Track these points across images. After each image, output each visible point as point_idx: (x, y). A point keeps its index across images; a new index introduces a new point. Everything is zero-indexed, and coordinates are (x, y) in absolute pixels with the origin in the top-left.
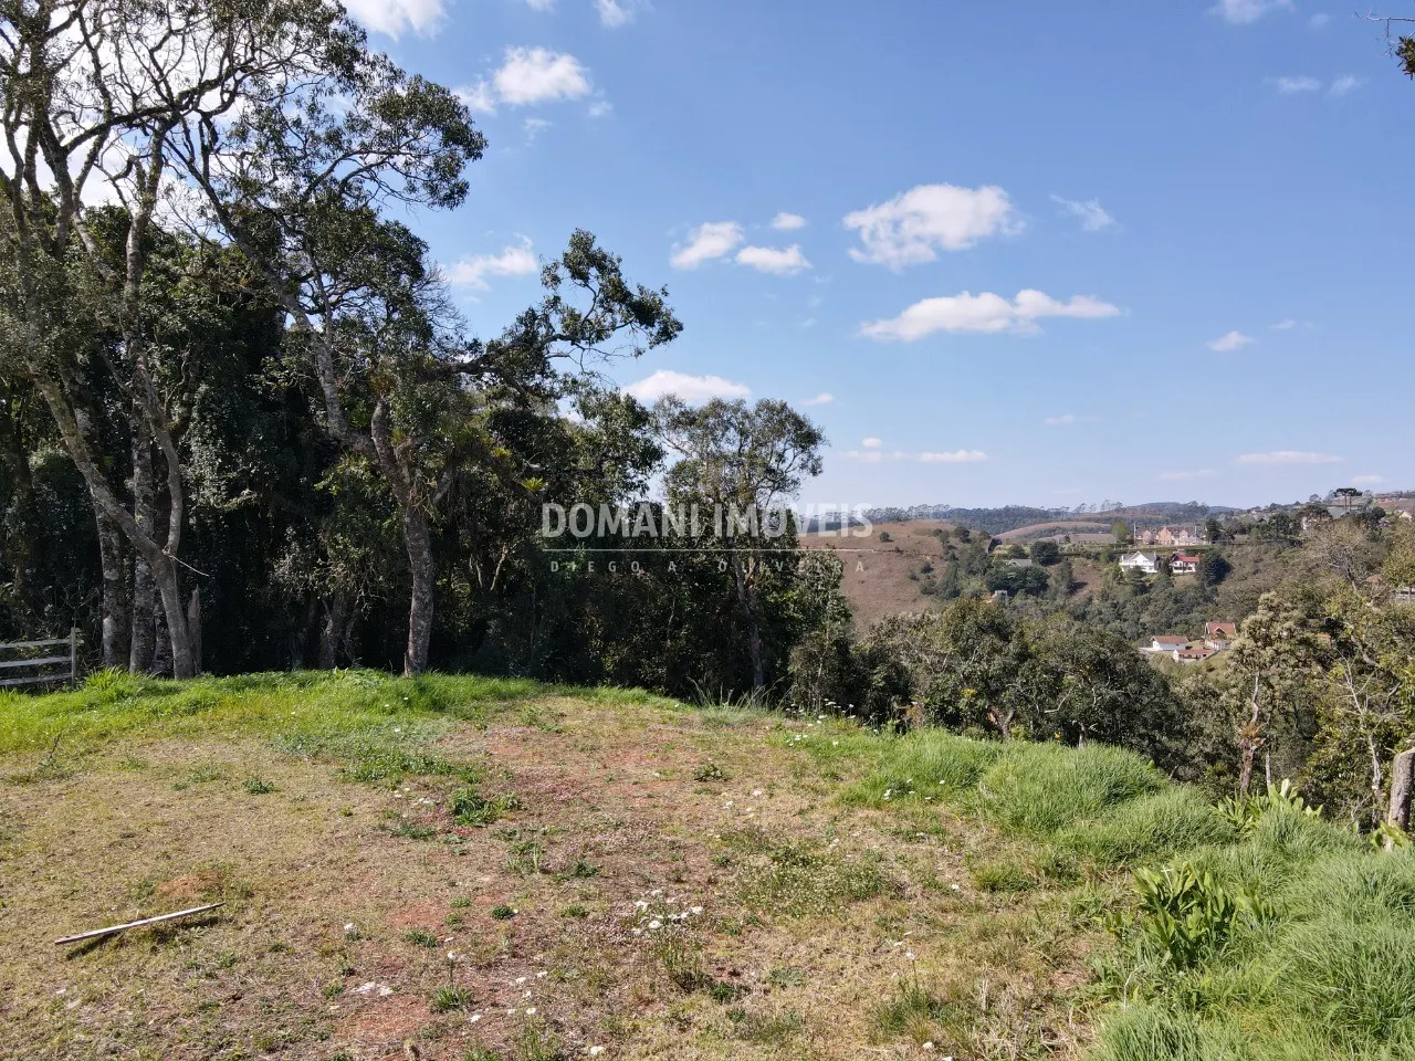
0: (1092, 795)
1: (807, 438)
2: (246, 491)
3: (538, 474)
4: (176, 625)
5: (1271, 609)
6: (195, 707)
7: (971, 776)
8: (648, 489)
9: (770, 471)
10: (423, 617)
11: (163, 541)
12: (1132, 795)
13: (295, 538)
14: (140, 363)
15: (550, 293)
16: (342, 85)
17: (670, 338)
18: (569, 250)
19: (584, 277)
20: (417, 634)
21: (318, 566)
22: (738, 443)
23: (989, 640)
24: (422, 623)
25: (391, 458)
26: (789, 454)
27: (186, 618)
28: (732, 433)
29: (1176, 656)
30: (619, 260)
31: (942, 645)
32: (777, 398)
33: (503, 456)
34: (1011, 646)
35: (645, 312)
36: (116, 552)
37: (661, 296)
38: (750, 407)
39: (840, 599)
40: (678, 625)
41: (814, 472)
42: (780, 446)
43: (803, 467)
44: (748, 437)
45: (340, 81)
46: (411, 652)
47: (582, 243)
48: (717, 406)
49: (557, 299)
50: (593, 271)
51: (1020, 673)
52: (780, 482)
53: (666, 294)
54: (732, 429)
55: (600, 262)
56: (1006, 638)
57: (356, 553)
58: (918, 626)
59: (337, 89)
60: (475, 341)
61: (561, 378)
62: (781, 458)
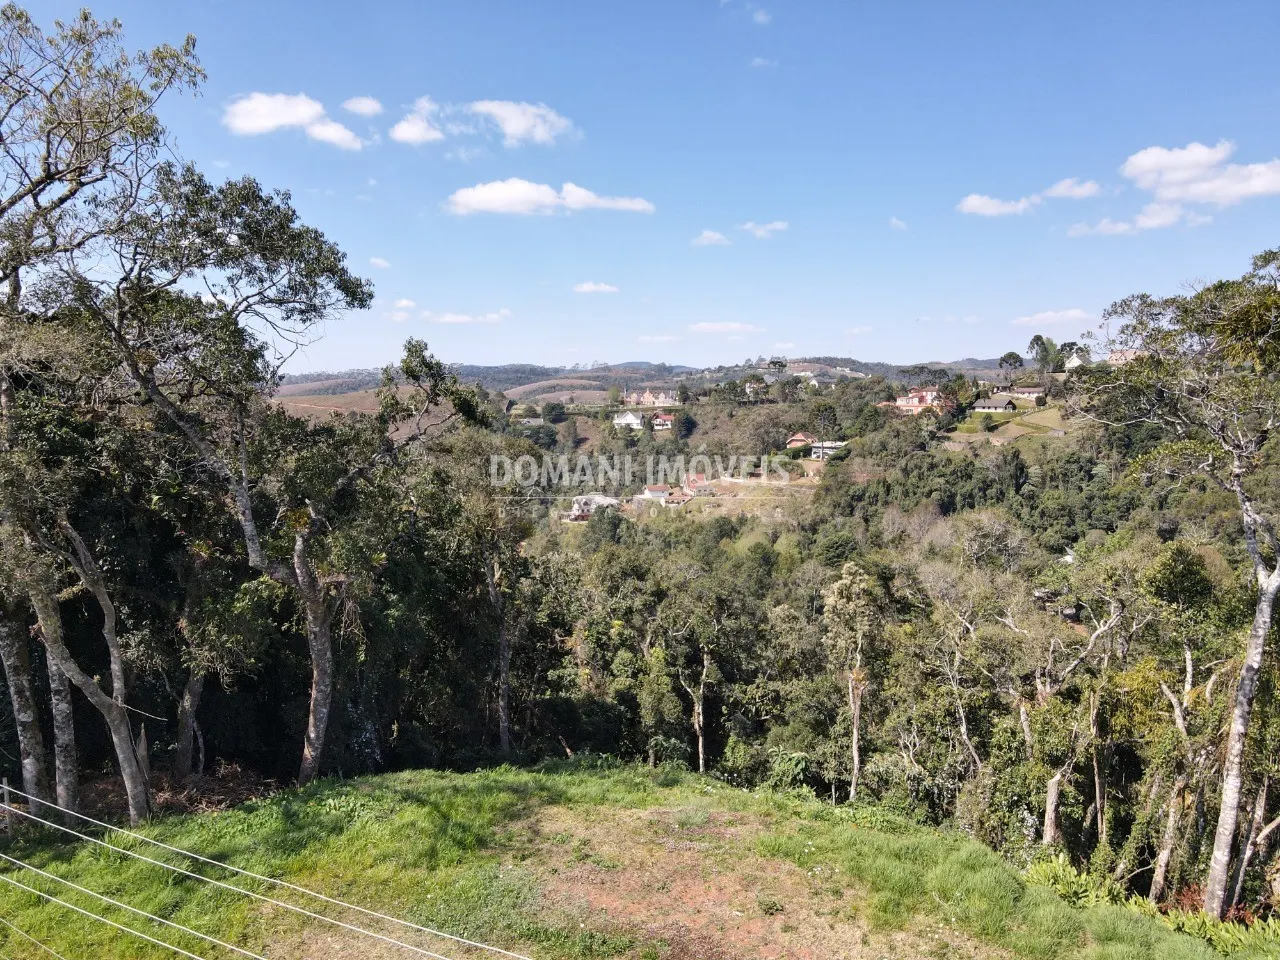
4: (128, 765)
10: (324, 705)
18: (405, 355)
19: (417, 379)
20: (319, 720)
23: (631, 581)
24: (325, 710)
25: (311, 585)
29: (663, 502)
34: (648, 585)
36: (28, 694)
46: (312, 735)
47: (416, 349)
57: (227, 640)
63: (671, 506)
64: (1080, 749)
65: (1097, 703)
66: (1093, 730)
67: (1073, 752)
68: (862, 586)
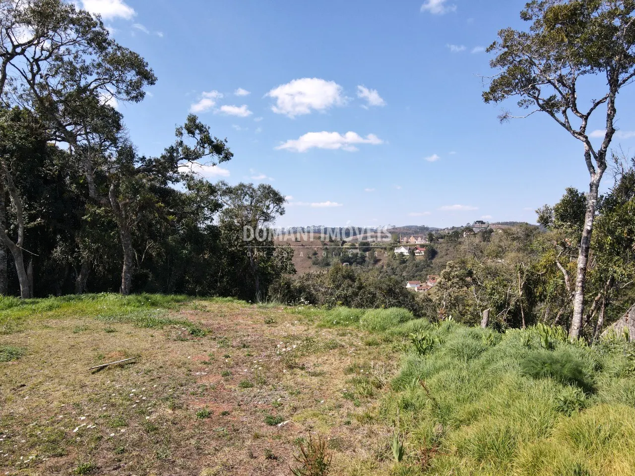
0: (395, 321)
1: (278, 200)
2: (39, 219)
3: (173, 214)
4: (22, 277)
5: (450, 267)
6: (51, 308)
7: (357, 319)
8: (213, 220)
9: (264, 213)
10: (129, 273)
11: (16, 241)
12: (407, 321)
13: (61, 240)
14: (3, 164)
15: (179, 139)
16: (95, 51)
17: (228, 160)
18: (187, 122)
19: (193, 133)
20: (126, 279)
21: (76, 252)
22: (250, 201)
23: (347, 281)
24: (129, 275)
25: (118, 207)
26: (271, 206)
27: (26, 273)
28: (247, 197)
29: (416, 289)
30: (209, 128)
31: (329, 284)
32: (266, 183)
33: (161, 206)
34: (356, 284)
35: (218, 149)
37: (224, 142)
38: (256, 187)
39: (292, 265)
40: (222, 277)
41: (281, 214)
42: (267, 203)
43: (277, 211)
44: (254, 199)
45: (94, 49)
46: (123, 287)
47: (192, 119)
48: (242, 186)
49: (182, 142)
50: (197, 131)
51: (359, 294)
52: (267, 218)
53: (227, 142)
54: (247, 195)
55: (201, 128)
56: (353, 280)
57: (94, 246)
58: (318, 276)
59: (93, 53)
60: (144, 157)
61: (180, 174)
62: (268, 207)
63: (421, 291)
64: (512, 303)
66: (521, 293)
67: (509, 304)
68: (456, 273)
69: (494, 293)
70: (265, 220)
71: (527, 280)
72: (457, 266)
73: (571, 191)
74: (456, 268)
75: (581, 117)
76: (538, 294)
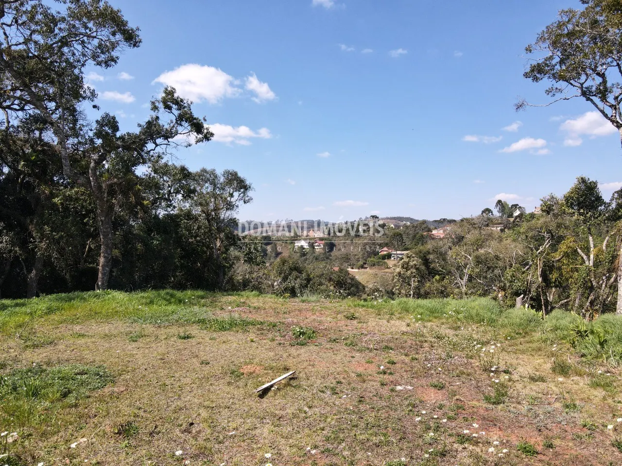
1: (244, 187)
5: (408, 257)
10: (107, 266)
15: (154, 114)
17: (209, 140)
18: (164, 95)
19: (170, 108)
20: (103, 274)
23: (295, 273)
24: (107, 269)
25: (100, 187)
26: (235, 194)
28: (208, 184)
30: (191, 103)
33: (139, 189)
34: (303, 275)
37: (203, 121)
41: (246, 202)
42: (231, 190)
43: (241, 200)
44: (215, 186)
46: (100, 283)
47: (170, 93)
48: (204, 171)
49: (157, 117)
50: (175, 107)
51: (309, 286)
52: (230, 206)
53: (205, 120)
55: (179, 103)
56: (300, 272)
57: (56, 235)
62: (232, 195)
64: (533, 289)
65: (542, 265)
66: (540, 279)
67: (530, 291)
68: (414, 263)
69: (515, 280)
70: (227, 209)
71: (544, 266)
72: (414, 255)
73: (583, 181)
74: (413, 257)
75: (610, 106)
76: (554, 280)
